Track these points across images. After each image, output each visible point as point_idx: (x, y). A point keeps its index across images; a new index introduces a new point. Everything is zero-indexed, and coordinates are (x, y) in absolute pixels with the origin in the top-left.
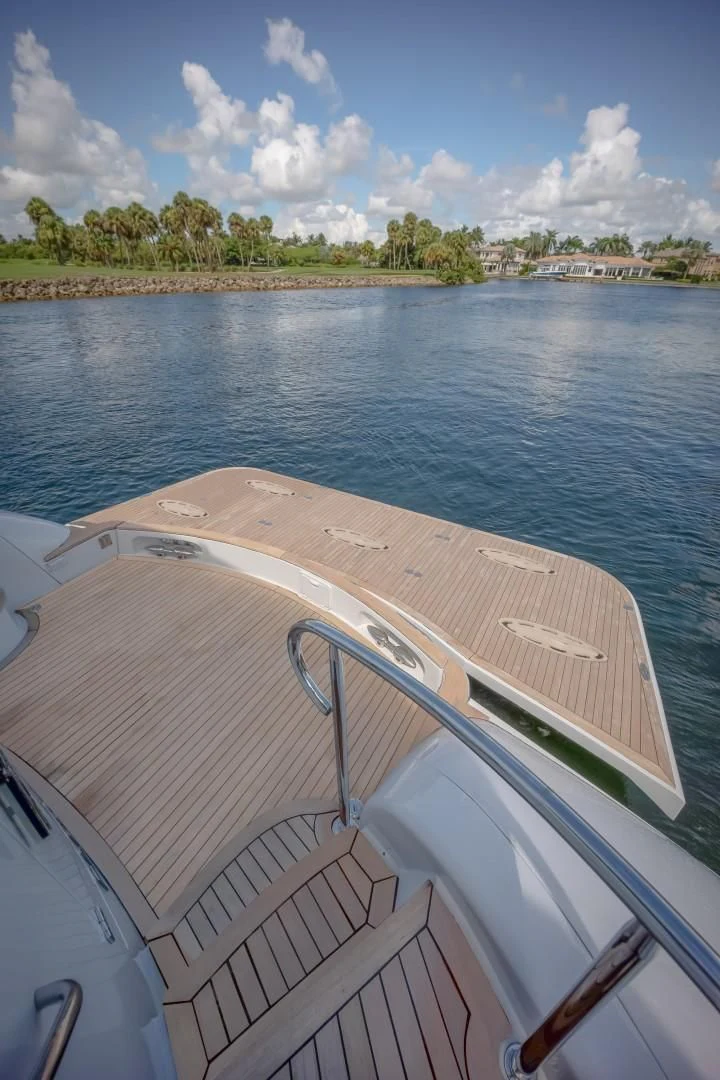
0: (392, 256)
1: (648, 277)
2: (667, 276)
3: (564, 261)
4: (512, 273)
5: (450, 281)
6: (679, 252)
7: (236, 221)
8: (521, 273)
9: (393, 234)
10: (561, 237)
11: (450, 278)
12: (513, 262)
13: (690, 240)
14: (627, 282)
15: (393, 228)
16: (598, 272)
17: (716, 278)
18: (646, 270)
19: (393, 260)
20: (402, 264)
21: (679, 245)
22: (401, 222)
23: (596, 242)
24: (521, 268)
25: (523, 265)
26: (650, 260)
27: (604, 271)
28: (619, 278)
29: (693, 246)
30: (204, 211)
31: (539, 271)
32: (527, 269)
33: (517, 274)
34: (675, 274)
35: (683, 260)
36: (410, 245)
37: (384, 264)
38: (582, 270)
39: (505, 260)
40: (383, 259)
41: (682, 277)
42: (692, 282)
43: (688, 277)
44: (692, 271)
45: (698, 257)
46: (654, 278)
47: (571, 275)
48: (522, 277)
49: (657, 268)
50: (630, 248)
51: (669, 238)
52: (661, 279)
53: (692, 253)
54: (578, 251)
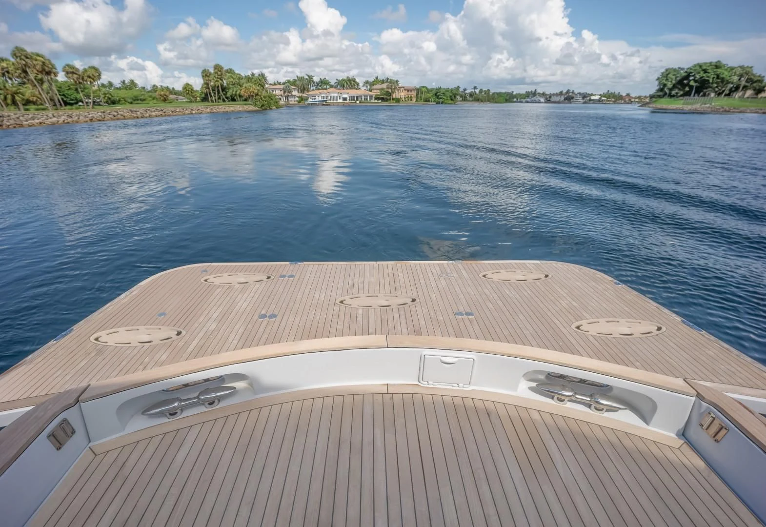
0: (210, 93)
1: (373, 101)
2: (383, 99)
3: (324, 93)
4: (293, 102)
5: (263, 108)
6: (384, 86)
7: (70, 71)
8: (299, 102)
9: (207, 78)
10: (316, 79)
11: (263, 106)
12: (292, 95)
13: (388, 79)
14: (362, 104)
15: (205, 74)
16: (345, 99)
17: (407, 99)
18: (371, 97)
19: (211, 96)
20: (219, 98)
21: (383, 82)
22: (212, 71)
23: (337, 81)
24: (297, 99)
25: (299, 97)
26: (370, 90)
27: (348, 99)
28: (358, 102)
29: (390, 82)
30: (43, 63)
31: (310, 100)
32: (302, 99)
33: (296, 103)
34: (387, 98)
35: (388, 90)
36: (222, 86)
37: (205, 99)
38: (335, 98)
39: (286, 94)
40: (203, 96)
41: (390, 100)
42: (396, 102)
43: (393, 99)
44: (394, 96)
45: (394, 89)
46: (376, 101)
47: (330, 102)
48: (301, 104)
49: (376, 95)
50: (358, 84)
51: (377, 78)
52: (380, 101)
53: (392, 86)
54: (328, 87)
